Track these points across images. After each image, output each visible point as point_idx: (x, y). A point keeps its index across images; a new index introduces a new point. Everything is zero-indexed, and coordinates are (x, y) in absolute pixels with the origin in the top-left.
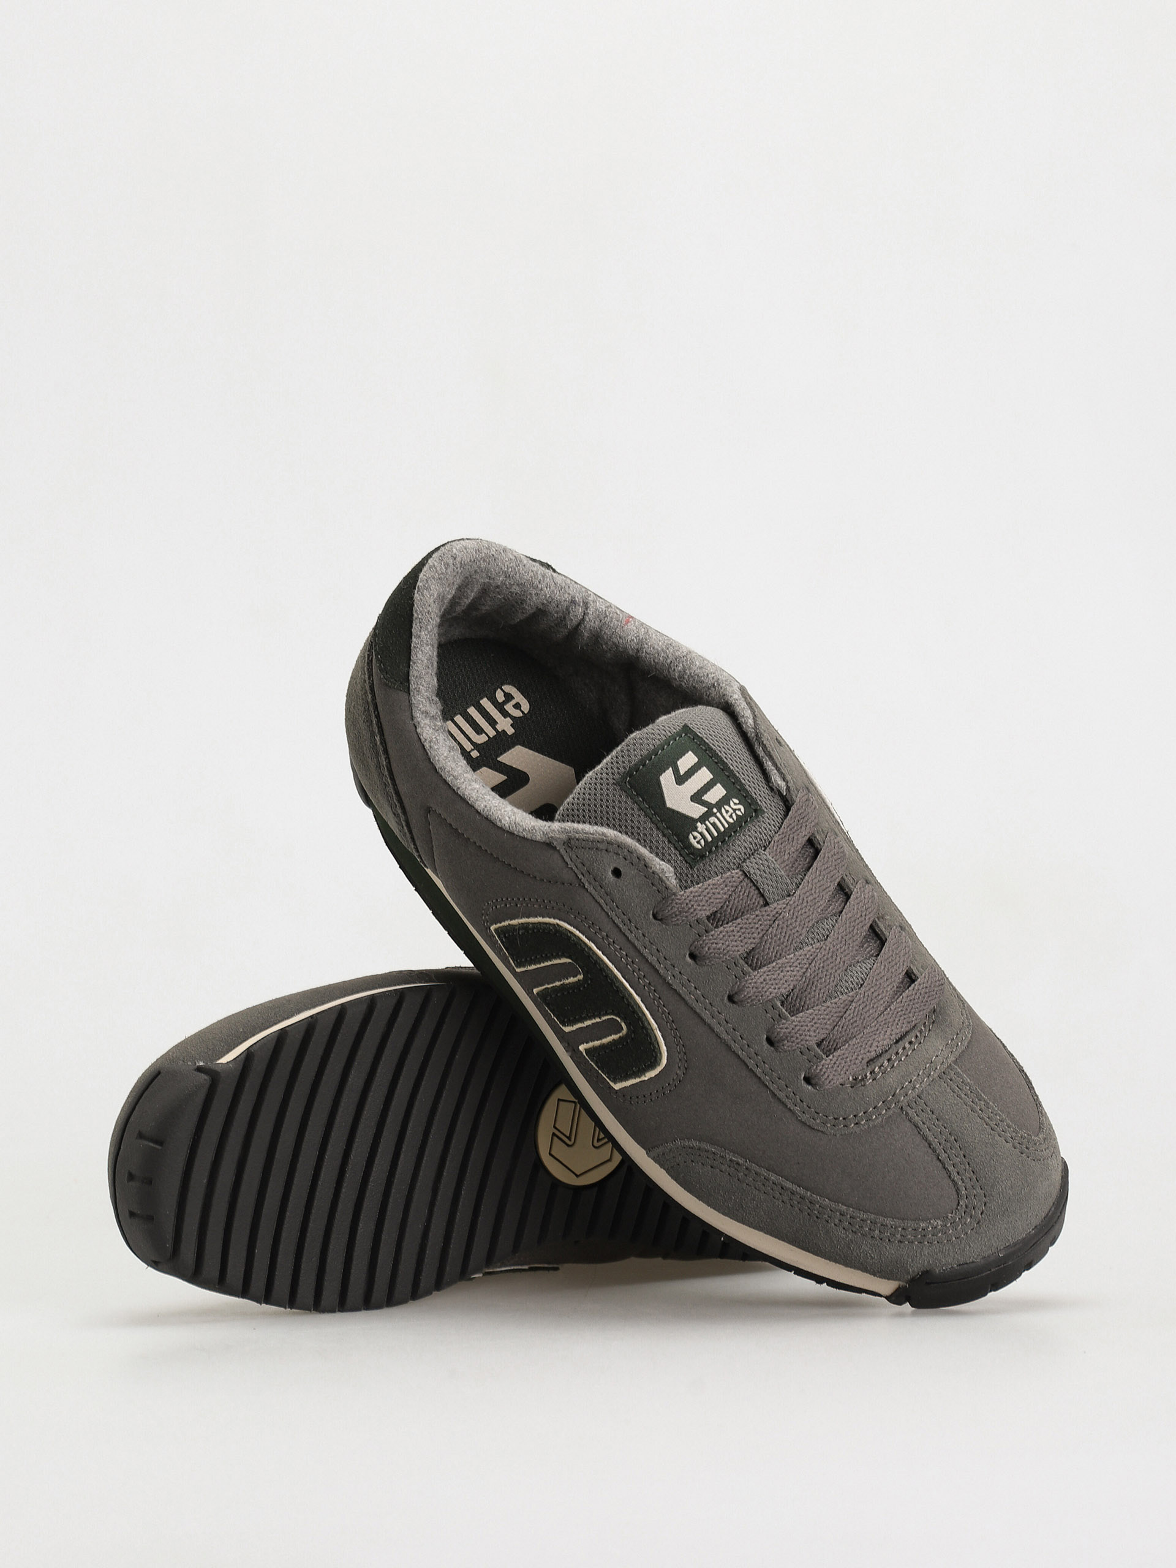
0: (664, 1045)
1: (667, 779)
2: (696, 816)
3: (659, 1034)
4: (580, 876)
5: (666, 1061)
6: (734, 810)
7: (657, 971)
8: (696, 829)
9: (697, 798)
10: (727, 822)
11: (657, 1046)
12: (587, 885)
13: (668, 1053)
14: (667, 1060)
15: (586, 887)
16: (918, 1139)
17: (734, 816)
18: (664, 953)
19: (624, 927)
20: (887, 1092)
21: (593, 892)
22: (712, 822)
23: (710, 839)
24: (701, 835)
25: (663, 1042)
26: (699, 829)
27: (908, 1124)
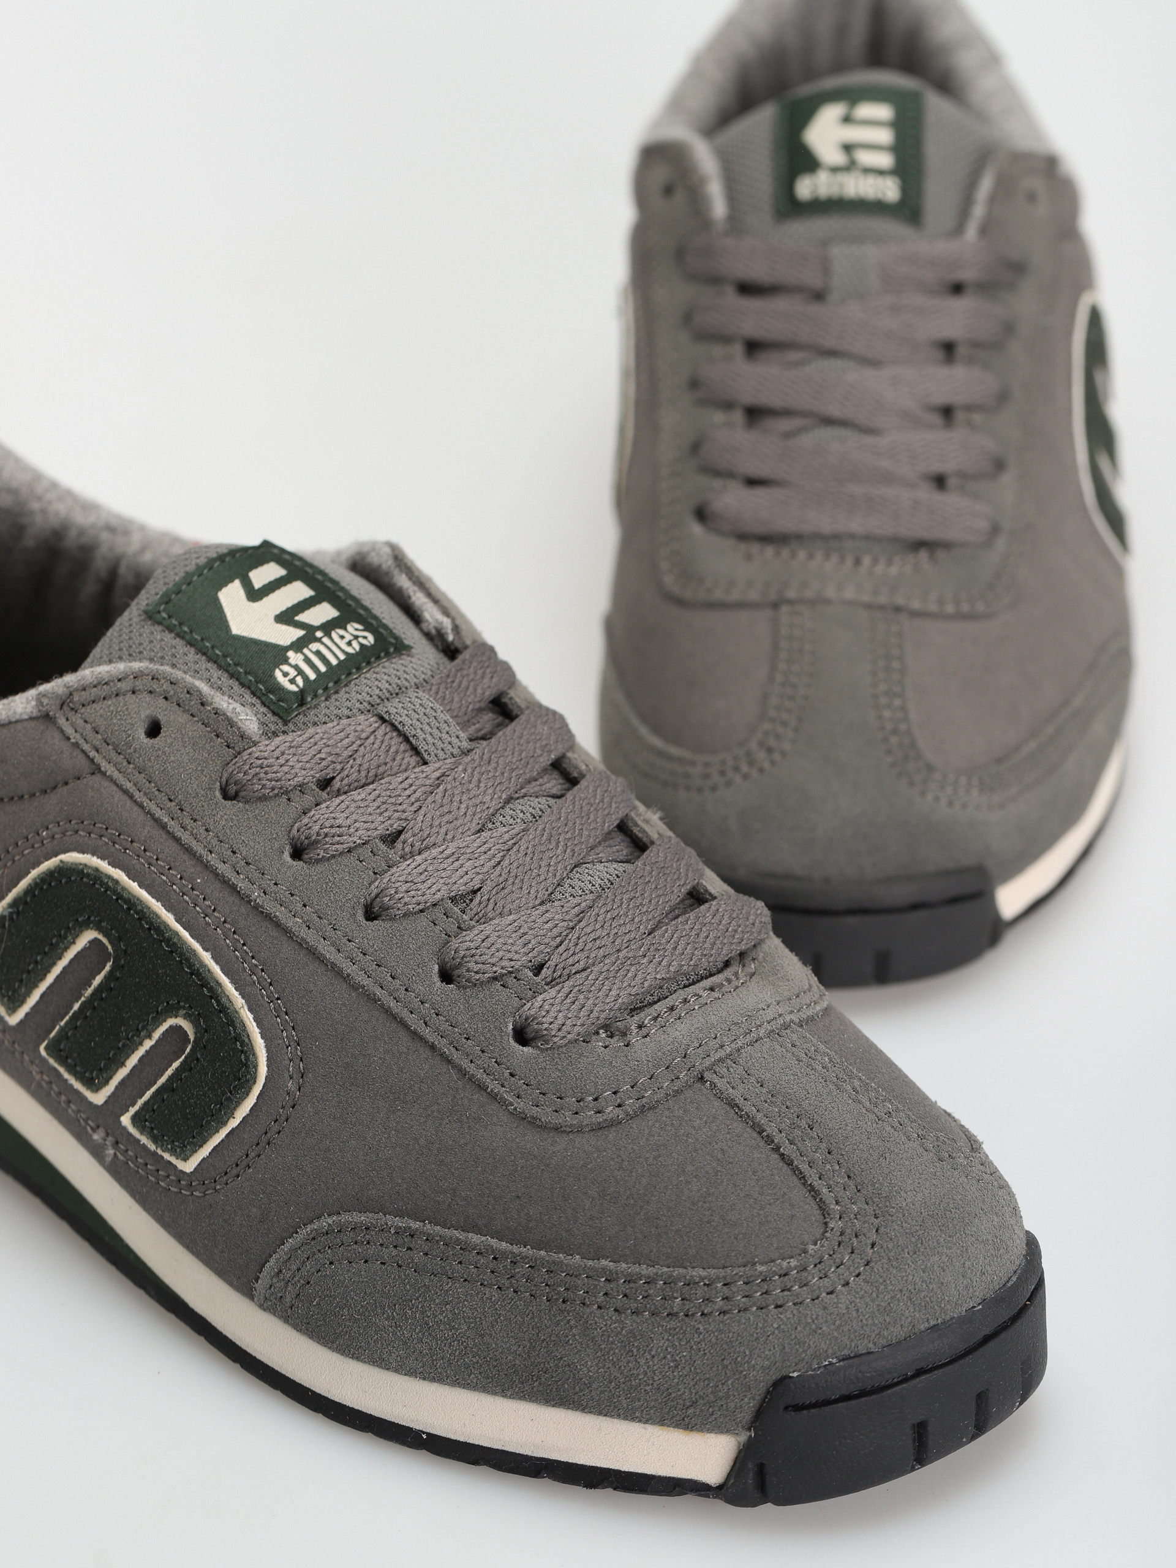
0: (259, 1036)
1: (231, 596)
2: (286, 642)
3: (248, 1017)
4: (92, 754)
5: (266, 1069)
6: (356, 637)
7: (233, 888)
8: (286, 661)
9: (286, 617)
10: (343, 651)
11: (246, 1040)
12: (104, 765)
13: (268, 1051)
14: (268, 1066)
15: (103, 769)
16: (738, 1126)
17: (355, 644)
18: (244, 853)
19: (173, 823)
20: (671, 1052)
21: (116, 775)
22: (314, 650)
23: (312, 676)
24: (296, 670)
25: (257, 1030)
26: (292, 661)
27: (717, 1103)
